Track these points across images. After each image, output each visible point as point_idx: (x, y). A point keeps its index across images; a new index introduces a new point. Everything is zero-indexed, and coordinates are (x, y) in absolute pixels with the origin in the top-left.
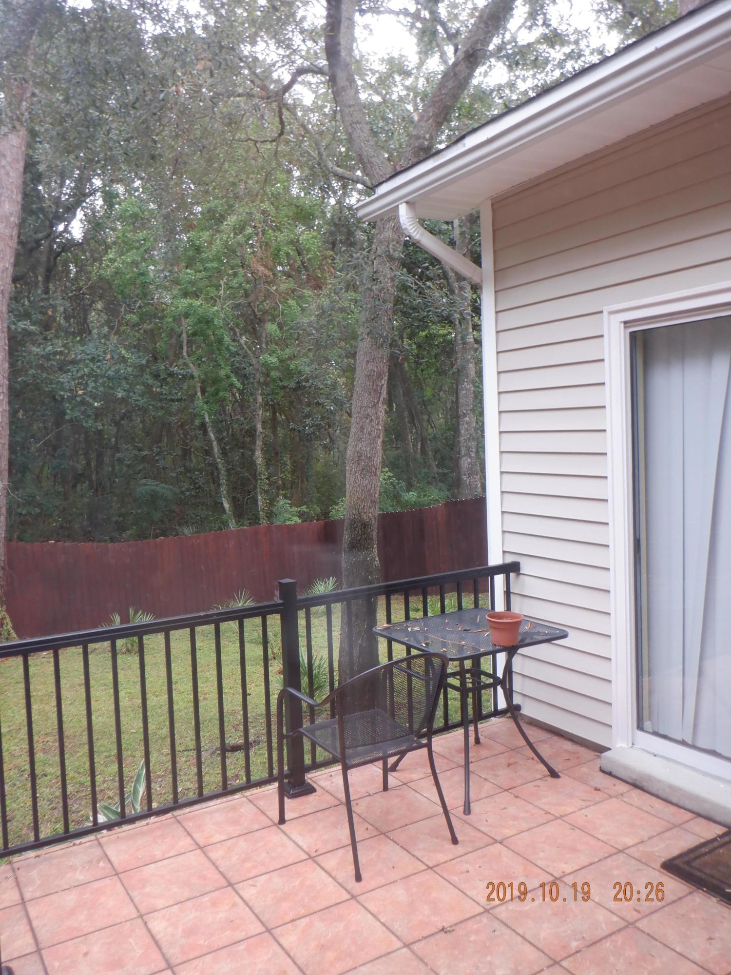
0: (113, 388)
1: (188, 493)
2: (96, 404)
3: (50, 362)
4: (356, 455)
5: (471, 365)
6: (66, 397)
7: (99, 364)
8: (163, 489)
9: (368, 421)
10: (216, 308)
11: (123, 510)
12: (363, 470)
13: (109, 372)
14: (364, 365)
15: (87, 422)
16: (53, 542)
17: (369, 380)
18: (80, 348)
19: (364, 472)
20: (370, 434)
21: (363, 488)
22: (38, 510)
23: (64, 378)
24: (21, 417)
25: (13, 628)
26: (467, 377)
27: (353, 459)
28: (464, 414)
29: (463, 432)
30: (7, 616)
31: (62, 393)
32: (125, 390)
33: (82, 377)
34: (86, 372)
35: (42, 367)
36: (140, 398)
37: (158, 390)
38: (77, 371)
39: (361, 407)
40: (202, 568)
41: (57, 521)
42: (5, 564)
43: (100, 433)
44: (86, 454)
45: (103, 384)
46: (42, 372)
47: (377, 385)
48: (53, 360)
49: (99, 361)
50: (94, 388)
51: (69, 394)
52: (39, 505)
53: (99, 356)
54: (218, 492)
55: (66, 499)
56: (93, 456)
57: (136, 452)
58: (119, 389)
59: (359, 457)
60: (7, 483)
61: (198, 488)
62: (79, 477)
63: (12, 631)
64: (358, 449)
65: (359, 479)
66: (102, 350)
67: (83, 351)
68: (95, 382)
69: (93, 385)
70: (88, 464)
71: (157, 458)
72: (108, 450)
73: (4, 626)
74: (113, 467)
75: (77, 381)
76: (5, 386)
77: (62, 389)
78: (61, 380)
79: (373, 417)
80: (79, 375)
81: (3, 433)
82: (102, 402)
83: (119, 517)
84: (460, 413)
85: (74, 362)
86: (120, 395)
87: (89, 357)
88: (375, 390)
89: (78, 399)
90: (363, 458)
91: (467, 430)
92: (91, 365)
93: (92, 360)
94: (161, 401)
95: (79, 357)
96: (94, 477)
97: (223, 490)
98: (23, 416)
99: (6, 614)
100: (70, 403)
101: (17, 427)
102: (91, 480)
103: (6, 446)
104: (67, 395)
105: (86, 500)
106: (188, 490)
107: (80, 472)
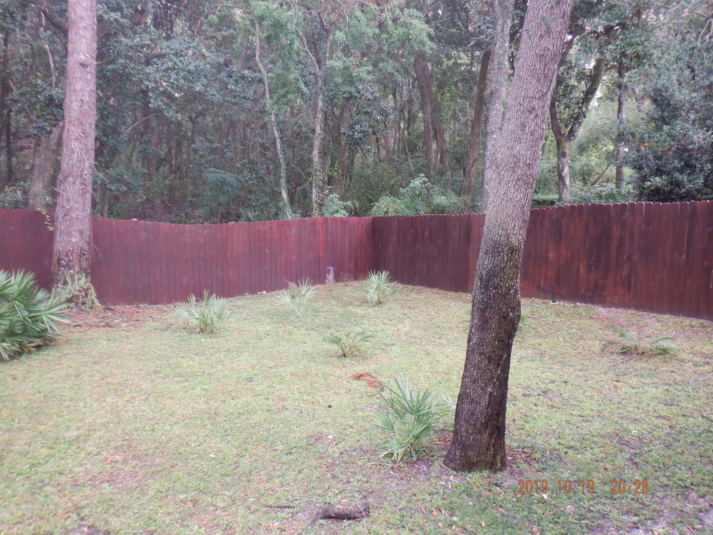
0: (192, 82)
1: (250, 182)
2: (176, 95)
3: (137, 54)
4: (511, 159)
5: (504, 89)
6: (150, 87)
7: (181, 58)
8: (230, 177)
9: (532, 117)
10: (290, 13)
11: (196, 191)
12: (518, 180)
13: (190, 67)
14: (536, 40)
15: (168, 112)
16: (135, 219)
17: (540, 61)
18: (166, 43)
19: (520, 183)
20: (532, 134)
21: (515, 203)
22: (125, 188)
23: (150, 69)
24: (112, 103)
25: (98, 298)
26: (499, 99)
27: (506, 165)
28: (493, 131)
29: (489, 147)
30: (92, 287)
31: (147, 83)
32: (203, 85)
33: (166, 70)
34: (170, 66)
35: (130, 58)
36: (216, 93)
37: (233, 87)
38: (162, 64)
39: (525, 97)
40: (267, 251)
41: (142, 197)
42: (90, 239)
43: (179, 124)
44: (168, 143)
45: (184, 78)
46: (130, 63)
47: (549, 69)
48: (141, 52)
49: (181, 56)
50: (175, 79)
51: (153, 85)
52: (127, 184)
53: (182, 51)
54: (278, 185)
55: (151, 179)
56: (173, 144)
57: (208, 144)
58: (198, 84)
59: (515, 163)
60: (93, 162)
61: (259, 178)
62: (161, 162)
63: (96, 301)
64: (515, 152)
65: (512, 190)
66: (185, 46)
67: (168, 46)
68: (177, 74)
69: (175, 77)
70: (170, 151)
71: (225, 150)
72: (186, 141)
73: (89, 296)
74: (189, 155)
75: (161, 74)
76: (93, 67)
77: (148, 79)
78: (148, 71)
79: (539, 113)
80: (164, 68)
81: (90, 113)
82: (182, 94)
83: (193, 197)
84: (488, 130)
85: (159, 56)
86: (197, 89)
87: (173, 52)
88: (546, 76)
89: (161, 89)
90: (521, 164)
91: (494, 146)
92: (174, 59)
93: (176, 54)
94: (235, 97)
95: (164, 51)
96: (173, 162)
97: (283, 181)
98: (114, 102)
99: (91, 284)
100: (154, 93)
101: (108, 113)
102: (171, 165)
103: (93, 126)
104: (151, 85)
105: (167, 182)
106: (251, 179)
107: (163, 157)
